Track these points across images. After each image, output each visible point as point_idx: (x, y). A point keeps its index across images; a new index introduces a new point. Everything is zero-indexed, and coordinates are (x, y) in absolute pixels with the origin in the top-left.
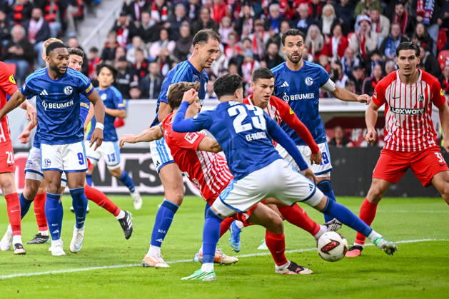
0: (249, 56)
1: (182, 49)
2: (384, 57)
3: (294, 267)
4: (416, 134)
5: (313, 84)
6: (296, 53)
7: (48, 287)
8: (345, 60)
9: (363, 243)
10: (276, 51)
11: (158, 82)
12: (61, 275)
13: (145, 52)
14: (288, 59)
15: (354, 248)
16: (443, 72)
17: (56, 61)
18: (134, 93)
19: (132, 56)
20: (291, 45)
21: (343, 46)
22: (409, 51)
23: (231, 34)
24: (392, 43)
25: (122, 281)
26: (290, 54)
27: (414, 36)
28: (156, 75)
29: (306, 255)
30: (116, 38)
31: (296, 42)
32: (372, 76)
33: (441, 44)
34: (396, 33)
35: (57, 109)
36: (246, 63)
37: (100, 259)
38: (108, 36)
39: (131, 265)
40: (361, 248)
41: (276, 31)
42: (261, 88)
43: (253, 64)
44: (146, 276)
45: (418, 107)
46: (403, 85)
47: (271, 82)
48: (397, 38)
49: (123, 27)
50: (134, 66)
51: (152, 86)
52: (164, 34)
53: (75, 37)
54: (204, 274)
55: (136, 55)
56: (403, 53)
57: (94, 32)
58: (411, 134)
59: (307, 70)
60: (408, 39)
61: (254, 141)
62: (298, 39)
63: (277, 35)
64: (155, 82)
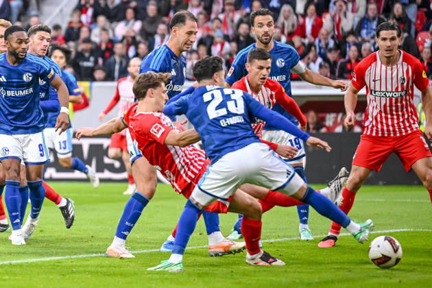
0: (219, 37)
1: (149, 29)
2: (360, 39)
3: (266, 257)
4: (398, 119)
5: (285, 66)
6: (266, 34)
7: (7, 277)
8: (320, 41)
9: (338, 233)
10: (247, 31)
11: (124, 64)
12: (21, 266)
13: (111, 33)
14: (257, 40)
15: (329, 238)
16: (422, 54)
17: (15, 45)
18: (99, 74)
19: (97, 36)
20: (261, 25)
21: (317, 27)
22: (390, 32)
23: (200, 13)
24: (369, 23)
25: (85, 272)
26: (260, 35)
27: (392, 16)
28: (122, 56)
29: (277, 245)
30: (80, 17)
31: (266, 22)
32: (347, 58)
33: (420, 24)
34: (373, 13)
35: (15, 97)
36: (216, 43)
37: (62, 249)
38: (72, 16)
39: (94, 255)
40: (335, 239)
41: (248, 10)
42: (257, 70)
43: (222, 45)
44: (110, 266)
45: (400, 90)
46: (384, 67)
47: (268, 63)
48: (374, 19)
49: (88, 5)
50: (98, 47)
51: (117, 67)
52: (130, 13)
53: (37, 16)
54: (171, 265)
55: (101, 35)
56: (383, 33)
57: (57, 10)
58: (392, 119)
59: (278, 51)
60: (386, 20)
61: (230, 126)
62: (269, 19)
63: (248, 15)
64: (121, 63)
